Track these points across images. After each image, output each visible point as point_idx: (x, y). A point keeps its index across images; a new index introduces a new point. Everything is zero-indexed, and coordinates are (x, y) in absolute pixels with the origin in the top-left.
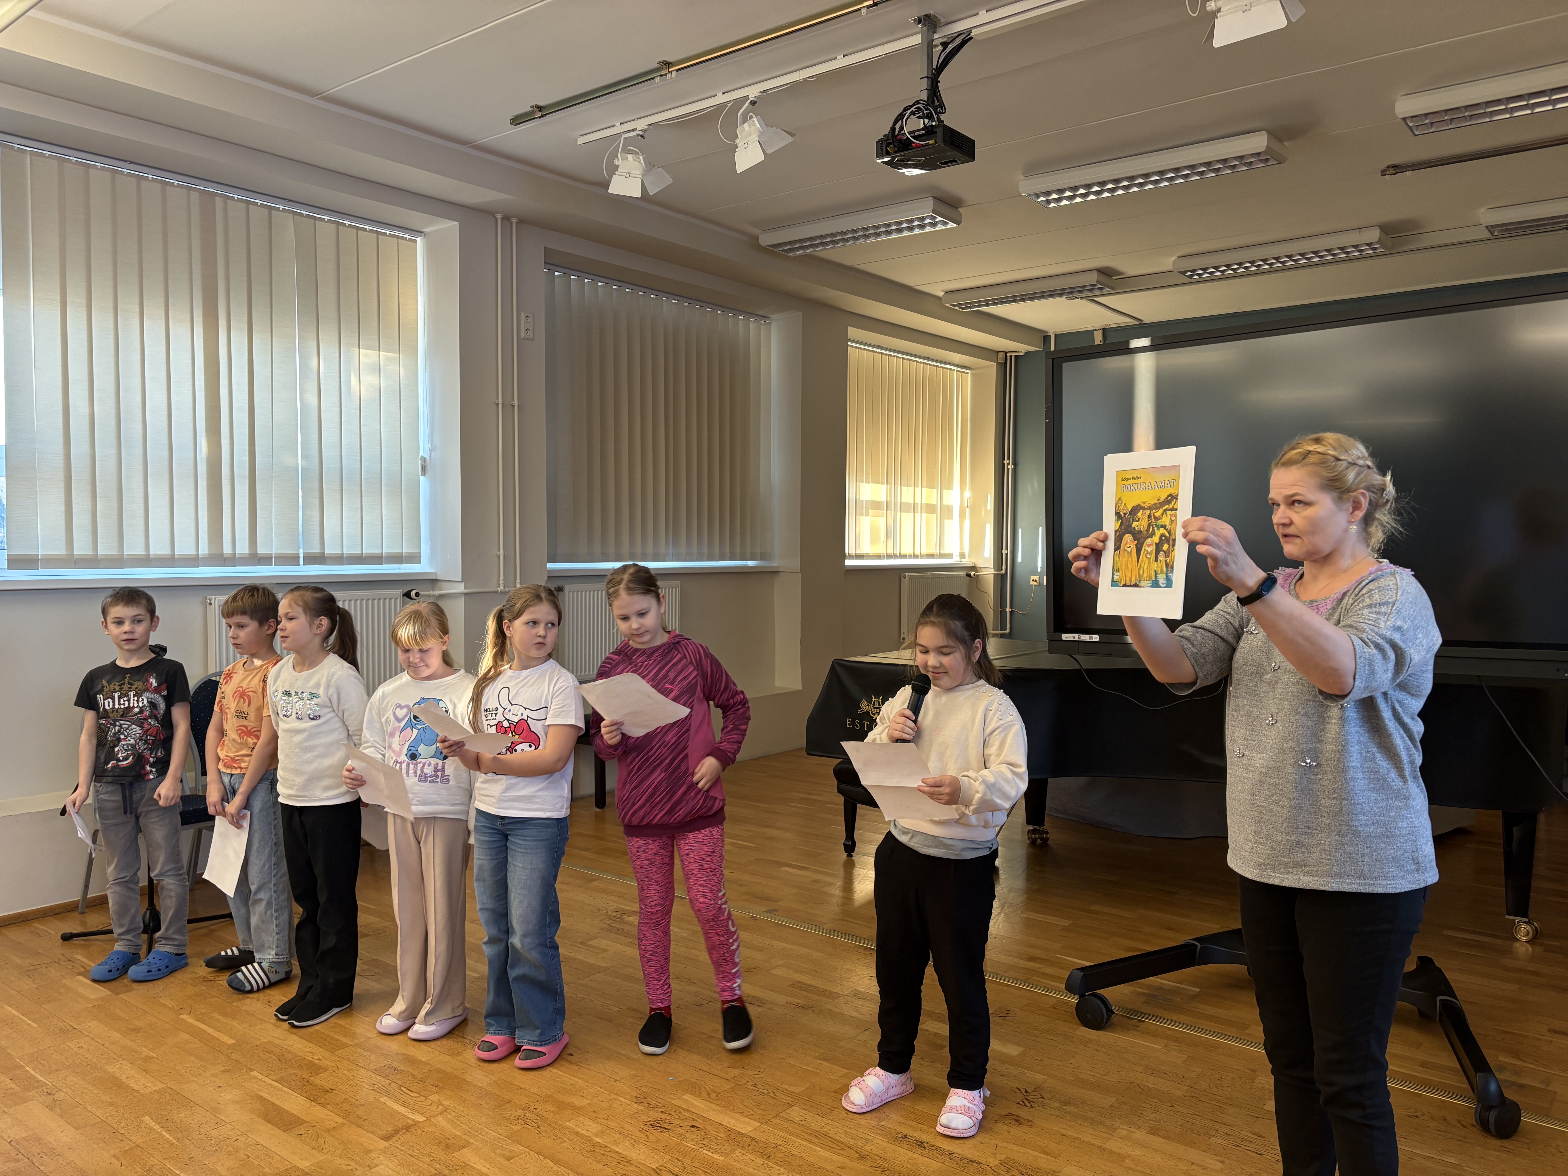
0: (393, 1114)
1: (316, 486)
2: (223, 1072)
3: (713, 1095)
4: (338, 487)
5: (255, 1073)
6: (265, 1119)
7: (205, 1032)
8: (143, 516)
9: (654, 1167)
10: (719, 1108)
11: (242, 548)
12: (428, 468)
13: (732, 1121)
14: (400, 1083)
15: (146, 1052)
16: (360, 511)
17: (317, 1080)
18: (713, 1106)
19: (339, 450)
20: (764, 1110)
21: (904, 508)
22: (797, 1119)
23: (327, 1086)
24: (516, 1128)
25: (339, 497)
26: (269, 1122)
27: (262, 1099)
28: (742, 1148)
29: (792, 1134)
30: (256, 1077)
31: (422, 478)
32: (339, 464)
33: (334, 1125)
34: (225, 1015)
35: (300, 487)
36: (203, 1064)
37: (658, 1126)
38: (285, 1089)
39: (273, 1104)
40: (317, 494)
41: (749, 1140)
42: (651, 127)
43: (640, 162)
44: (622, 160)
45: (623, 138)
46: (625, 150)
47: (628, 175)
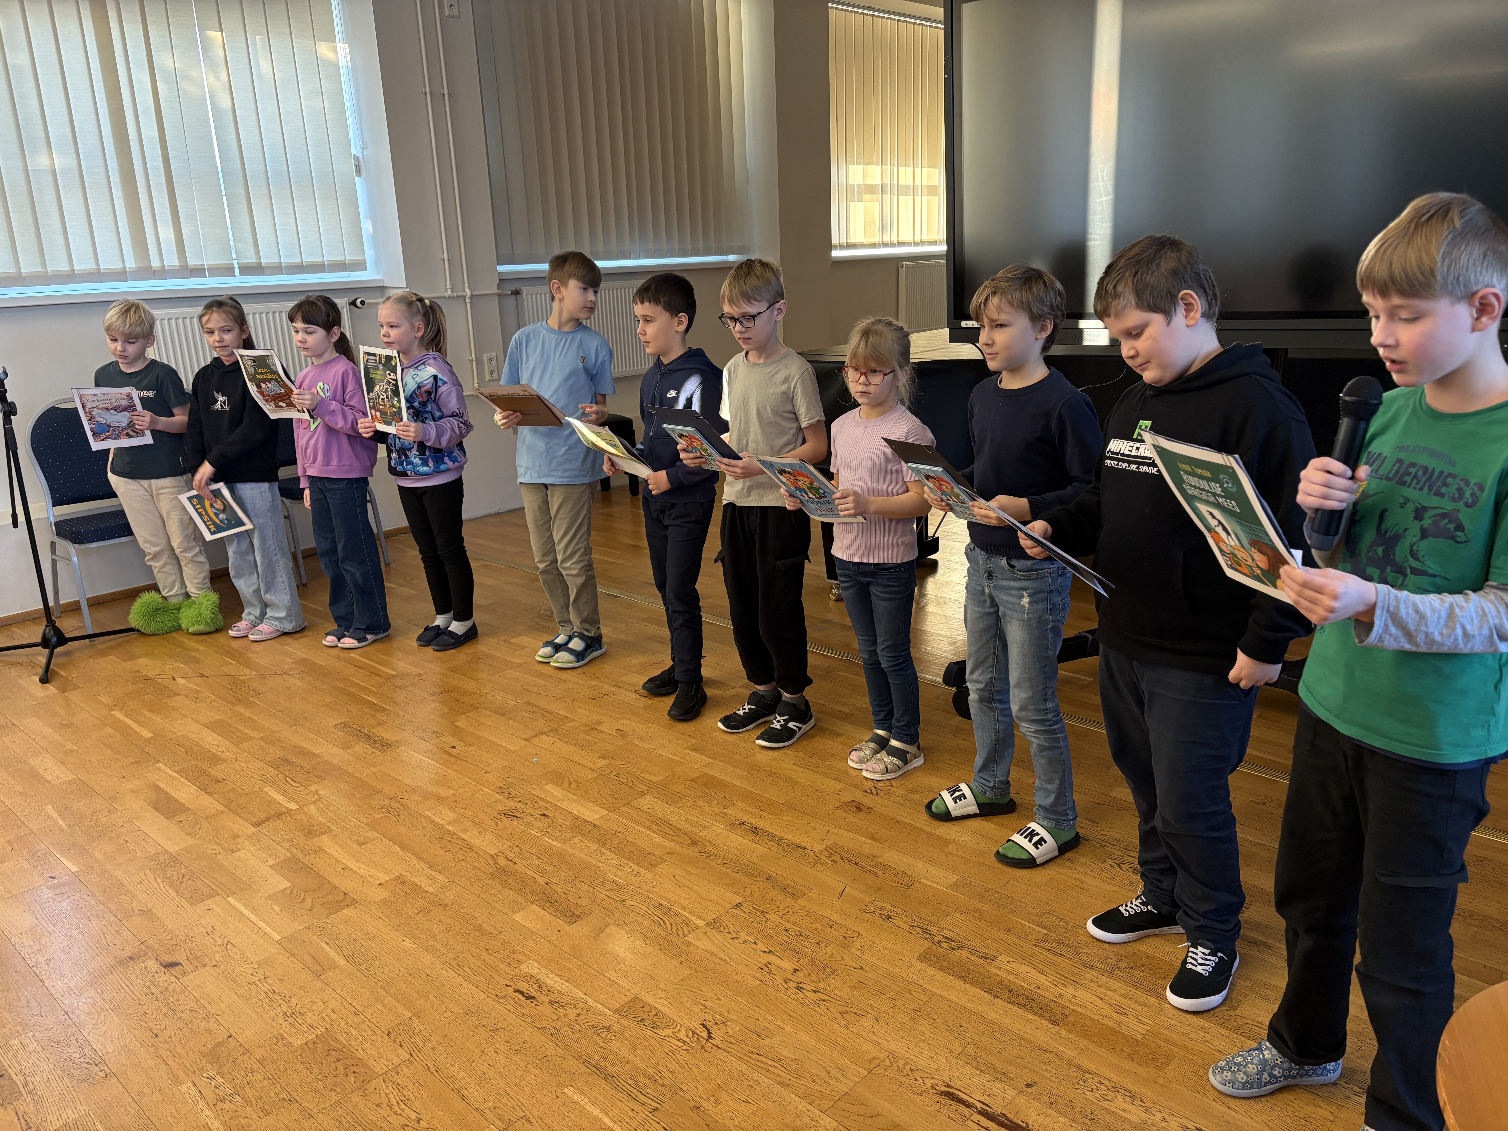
0: (272, 802)
1: (241, 191)
2: (132, 763)
3: (574, 785)
4: (265, 191)
5: (160, 765)
6: (154, 807)
7: (129, 726)
8: (61, 230)
9: (492, 853)
10: (575, 797)
11: (172, 261)
12: (363, 167)
13: (583, 809)
14: (287, 774)
15: (70, 746)
16: (293, 217)
17: (213, 772)
18: (570, 795)
19: (260, 151)
20: (616, 799)
21: (900, 190)
22: (645, 808)
23: (221, 776)
24: (377, 816)
25: (268, 202)
26: (157, 809)
27: (158, 788)
28: (583, 835)
29: (635, 821)
30: (159, 769)
31: (357, 179)
32: (263, 167)
33: (214, 812)
34: (152, 711)
35: (224, 193)
36: (116, 756)
37: (511, 815)
38: (182, 779)
39: (167, 793)
40: (244, 200)
41: (590, 828)
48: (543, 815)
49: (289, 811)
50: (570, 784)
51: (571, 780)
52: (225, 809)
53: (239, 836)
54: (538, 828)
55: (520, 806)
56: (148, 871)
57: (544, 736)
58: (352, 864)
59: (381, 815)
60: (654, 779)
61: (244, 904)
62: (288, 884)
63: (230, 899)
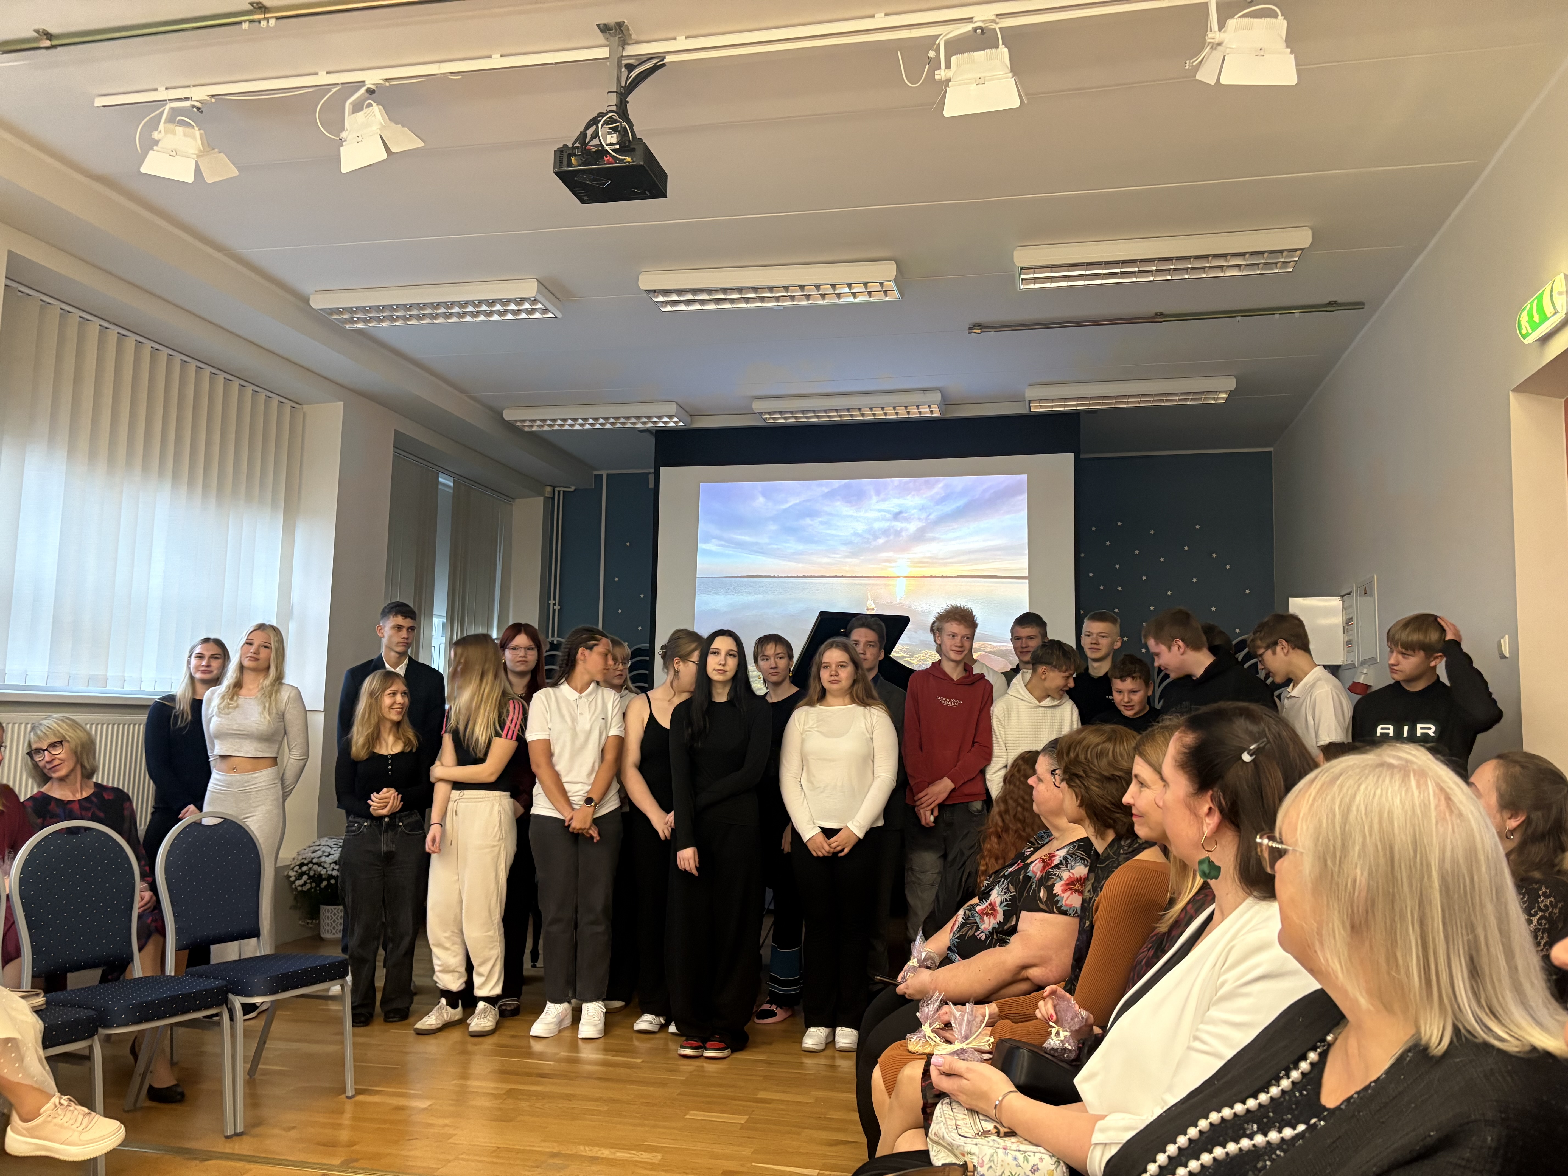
42: (213, 100)
43: (195, 139)
44: (166, 132)
45: (167, 108)
46: (171, 120)
47: (174, 153)
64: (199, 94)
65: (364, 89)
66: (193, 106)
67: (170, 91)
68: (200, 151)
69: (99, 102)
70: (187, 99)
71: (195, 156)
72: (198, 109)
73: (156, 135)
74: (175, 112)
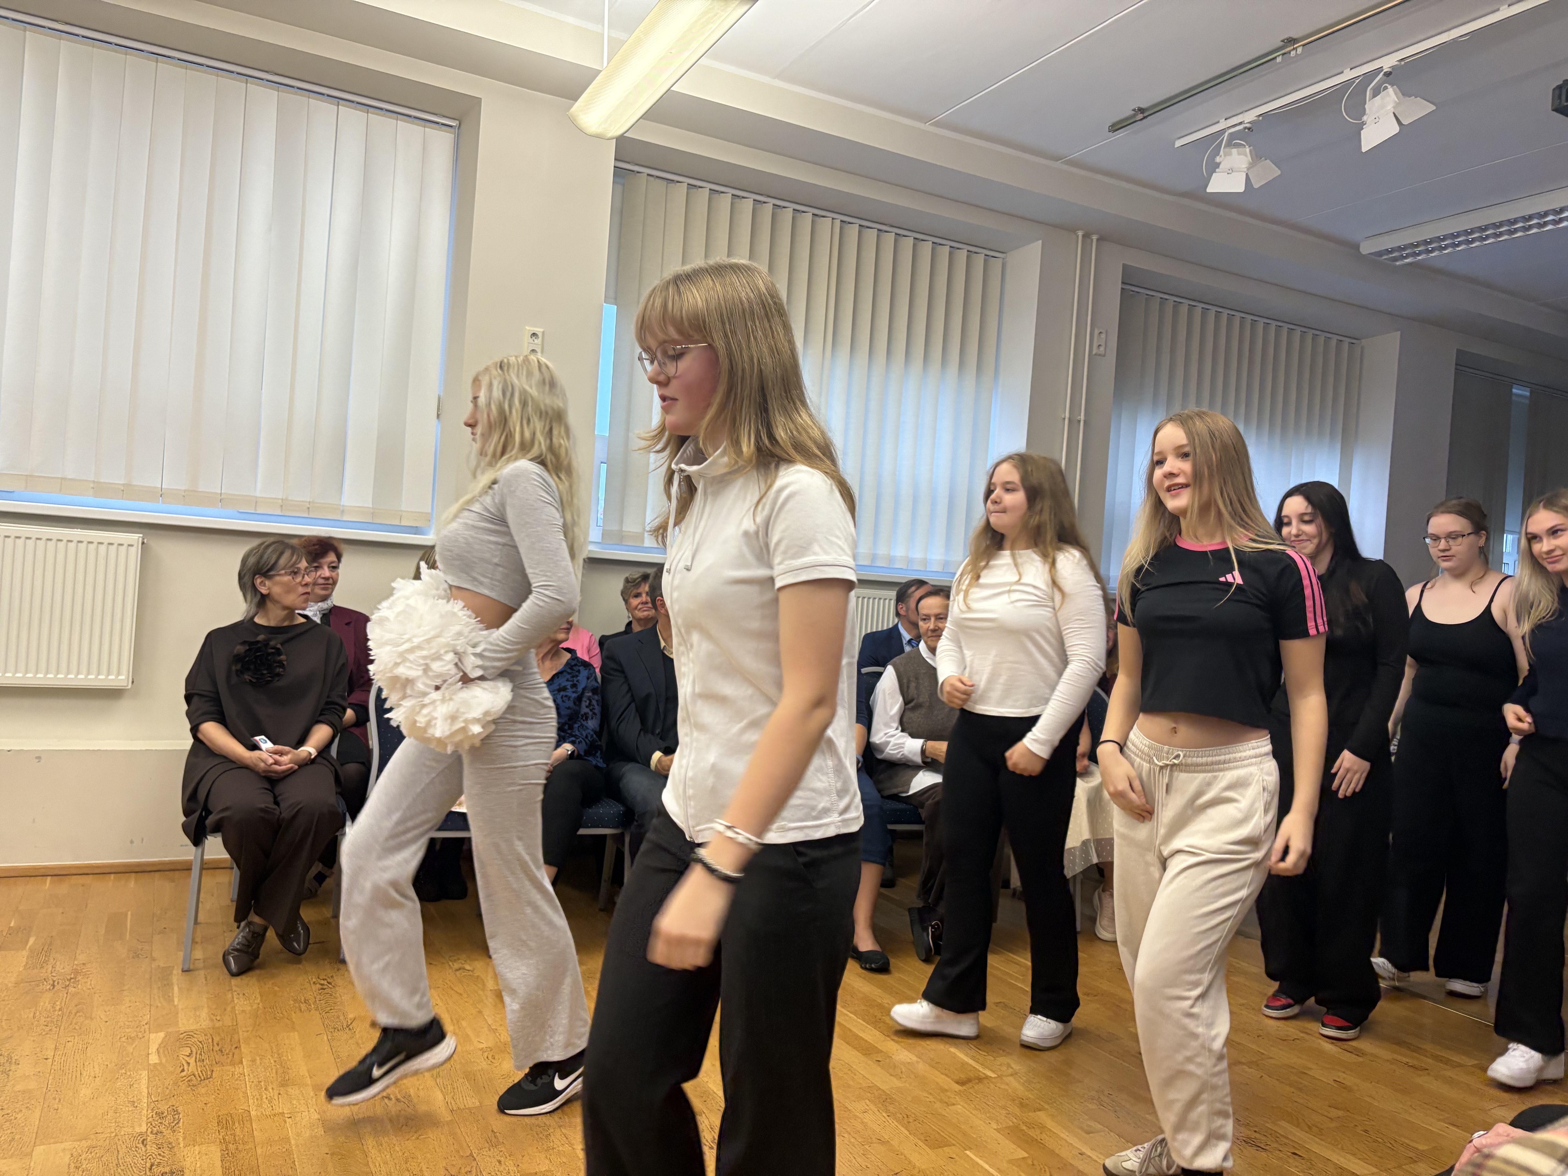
0: (965, 1064)
3: (1315, 1129)
10: (1325, 1144)
13: (1342, 1159)
18: (1316, 1139)
20: (1380, 1158)
42: (1261, 118)
43: (1246, 155)
44: (1225, 156)
45: (1226, 134)
46: (1229, 144)
47: (1231, 171)
48: (1294, 1153)
49: (987, 1077)
50: (1309, 1127)
51: (1309, 1123)
52: (919, 1060)
53: (947, 1091)
54: (1296, 1167)
55: (1257, 1136)
56: (867, 1101)
57: (1244, 1067)
58: (1088, 1152)
59: (1094, 1107)
60: (1421, 1147)
61: (987, 1163)
62: (1026, 1155)
63: (968, 1152)
64: (1250, 117)
65: (1382, 73)
66: (1245, 128)
67: (1228, 121)
68: (1250, 164)
69: (1178, 143)
70: (1241, 123)
71: (1245, 170)
72: (1249, 129)
73: (1218, 159)
74: (1232, 136)
